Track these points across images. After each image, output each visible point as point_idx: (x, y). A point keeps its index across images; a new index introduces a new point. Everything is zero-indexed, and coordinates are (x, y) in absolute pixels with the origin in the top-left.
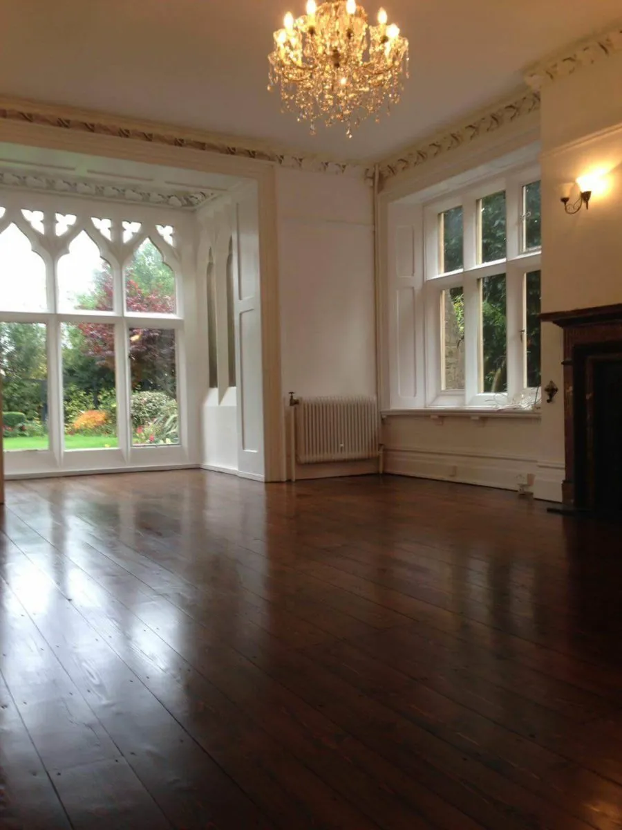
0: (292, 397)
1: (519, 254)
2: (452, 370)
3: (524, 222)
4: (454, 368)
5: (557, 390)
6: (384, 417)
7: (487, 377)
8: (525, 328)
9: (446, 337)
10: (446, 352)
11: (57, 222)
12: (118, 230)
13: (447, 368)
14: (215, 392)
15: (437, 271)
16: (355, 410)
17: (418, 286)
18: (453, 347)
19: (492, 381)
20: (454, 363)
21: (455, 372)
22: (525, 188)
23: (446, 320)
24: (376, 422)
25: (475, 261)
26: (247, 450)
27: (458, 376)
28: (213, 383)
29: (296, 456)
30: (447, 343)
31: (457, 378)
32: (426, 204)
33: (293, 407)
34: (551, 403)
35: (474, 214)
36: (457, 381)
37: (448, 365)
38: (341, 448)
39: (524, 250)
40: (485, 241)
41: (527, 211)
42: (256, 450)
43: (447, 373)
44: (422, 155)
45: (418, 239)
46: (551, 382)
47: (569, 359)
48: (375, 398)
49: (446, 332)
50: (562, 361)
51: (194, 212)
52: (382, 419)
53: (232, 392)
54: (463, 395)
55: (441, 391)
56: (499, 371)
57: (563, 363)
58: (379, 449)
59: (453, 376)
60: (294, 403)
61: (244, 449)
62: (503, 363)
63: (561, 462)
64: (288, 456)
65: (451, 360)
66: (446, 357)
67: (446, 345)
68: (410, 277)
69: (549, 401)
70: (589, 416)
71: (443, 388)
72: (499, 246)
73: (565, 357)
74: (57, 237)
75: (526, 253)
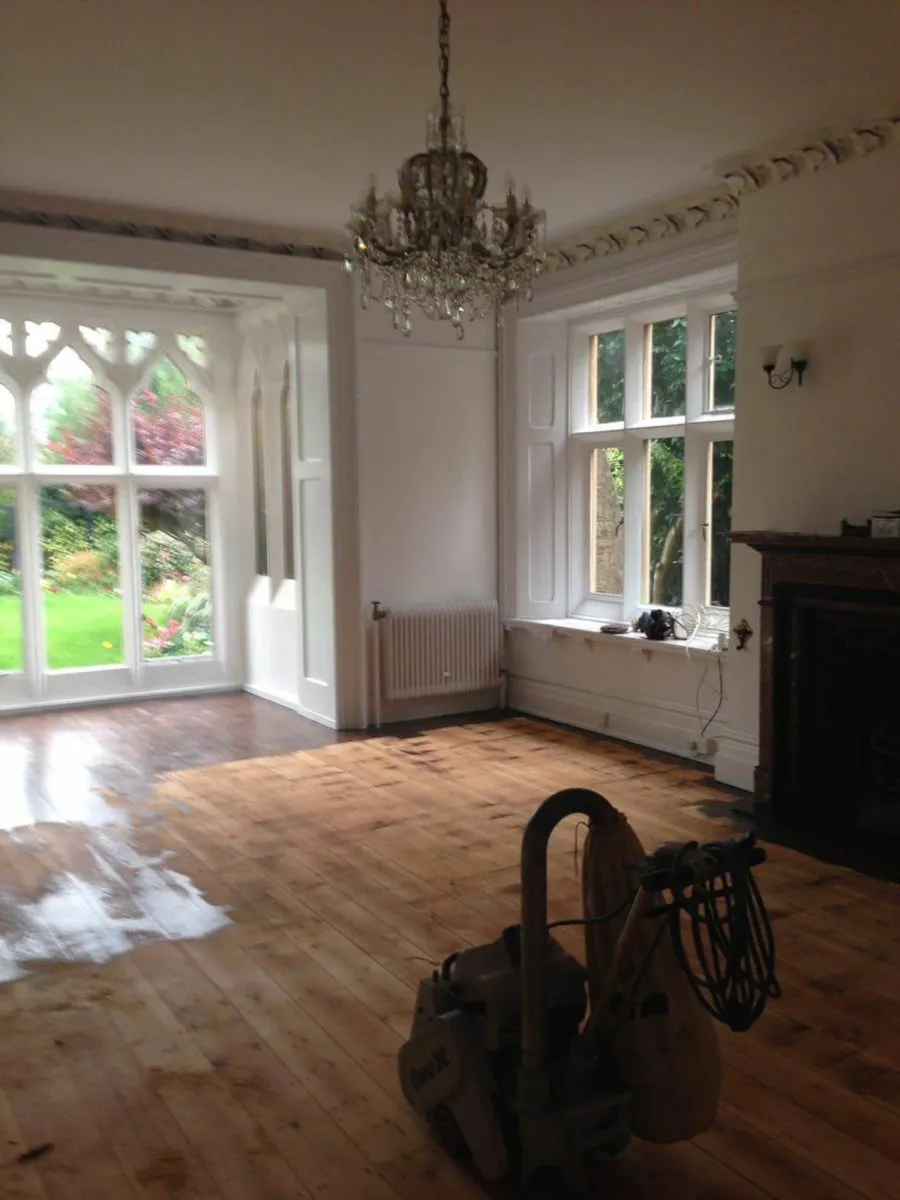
0: (376, 608)
1: (704, 413)
2: (605, 557)
3: (712, 367)
4: (610, 554)
5: (750, 633)
6: (508, 628)
7: (655, 538)
8: (709, 520)
9: (598, 509)
10: (597, 529)
11: (28, 334)
12: (121, 344)
13: (599, 554)
14: (264, 583)
15: (587, 421)
16: (469, 622)
17: (559, 441)
18: (607, 523)
19: (663, 544)
20: (607, 547)
21: (610, 560)
22: (714, 318)
23: (599, 485)
24: (496, 636)
25: (641, 414)
26: (309, 679)
27: (614, 564)
28: (262, 569)
29: (383, 691)
30: (599, 518)
31: (612, 567)
32: (571, 323)
33: (377, 623)
34: (742, 650)
35: (641, 346)
36: (613, 572)
37: (600, 550)
38: (446, 678)
39: (711, 408)
40: (657, 350)
41: (716, 354)
42: (324, 680)
43: (599, 561)
44: (568, 258)
45: (559, 373)
46: (744, 621)
47: (769, 598)
48: (495, 603)
49: (599, 503)
50: (759, 598)
51: (231, 315)
52: (506, 633)
53: (290, 587)
54: (621, 604)
55: (591, 594)
56: (672, 532)
57: (760, 603)
58: (500, 676)
59: (607, 566)
60: (379, 615)
61: (306, 674)
62: (679, 520)
63: (754, 736)
64: (371, 693)
65: (604, 543)
66: (598, 537)
67: (598, 521)
68: (547, 427)
69: (739, 648)
70: (793, 684)
71: (593, 588)
72: (677, 358)
73: (763, 594)
74: (29, 358)
75: (714, 413)
